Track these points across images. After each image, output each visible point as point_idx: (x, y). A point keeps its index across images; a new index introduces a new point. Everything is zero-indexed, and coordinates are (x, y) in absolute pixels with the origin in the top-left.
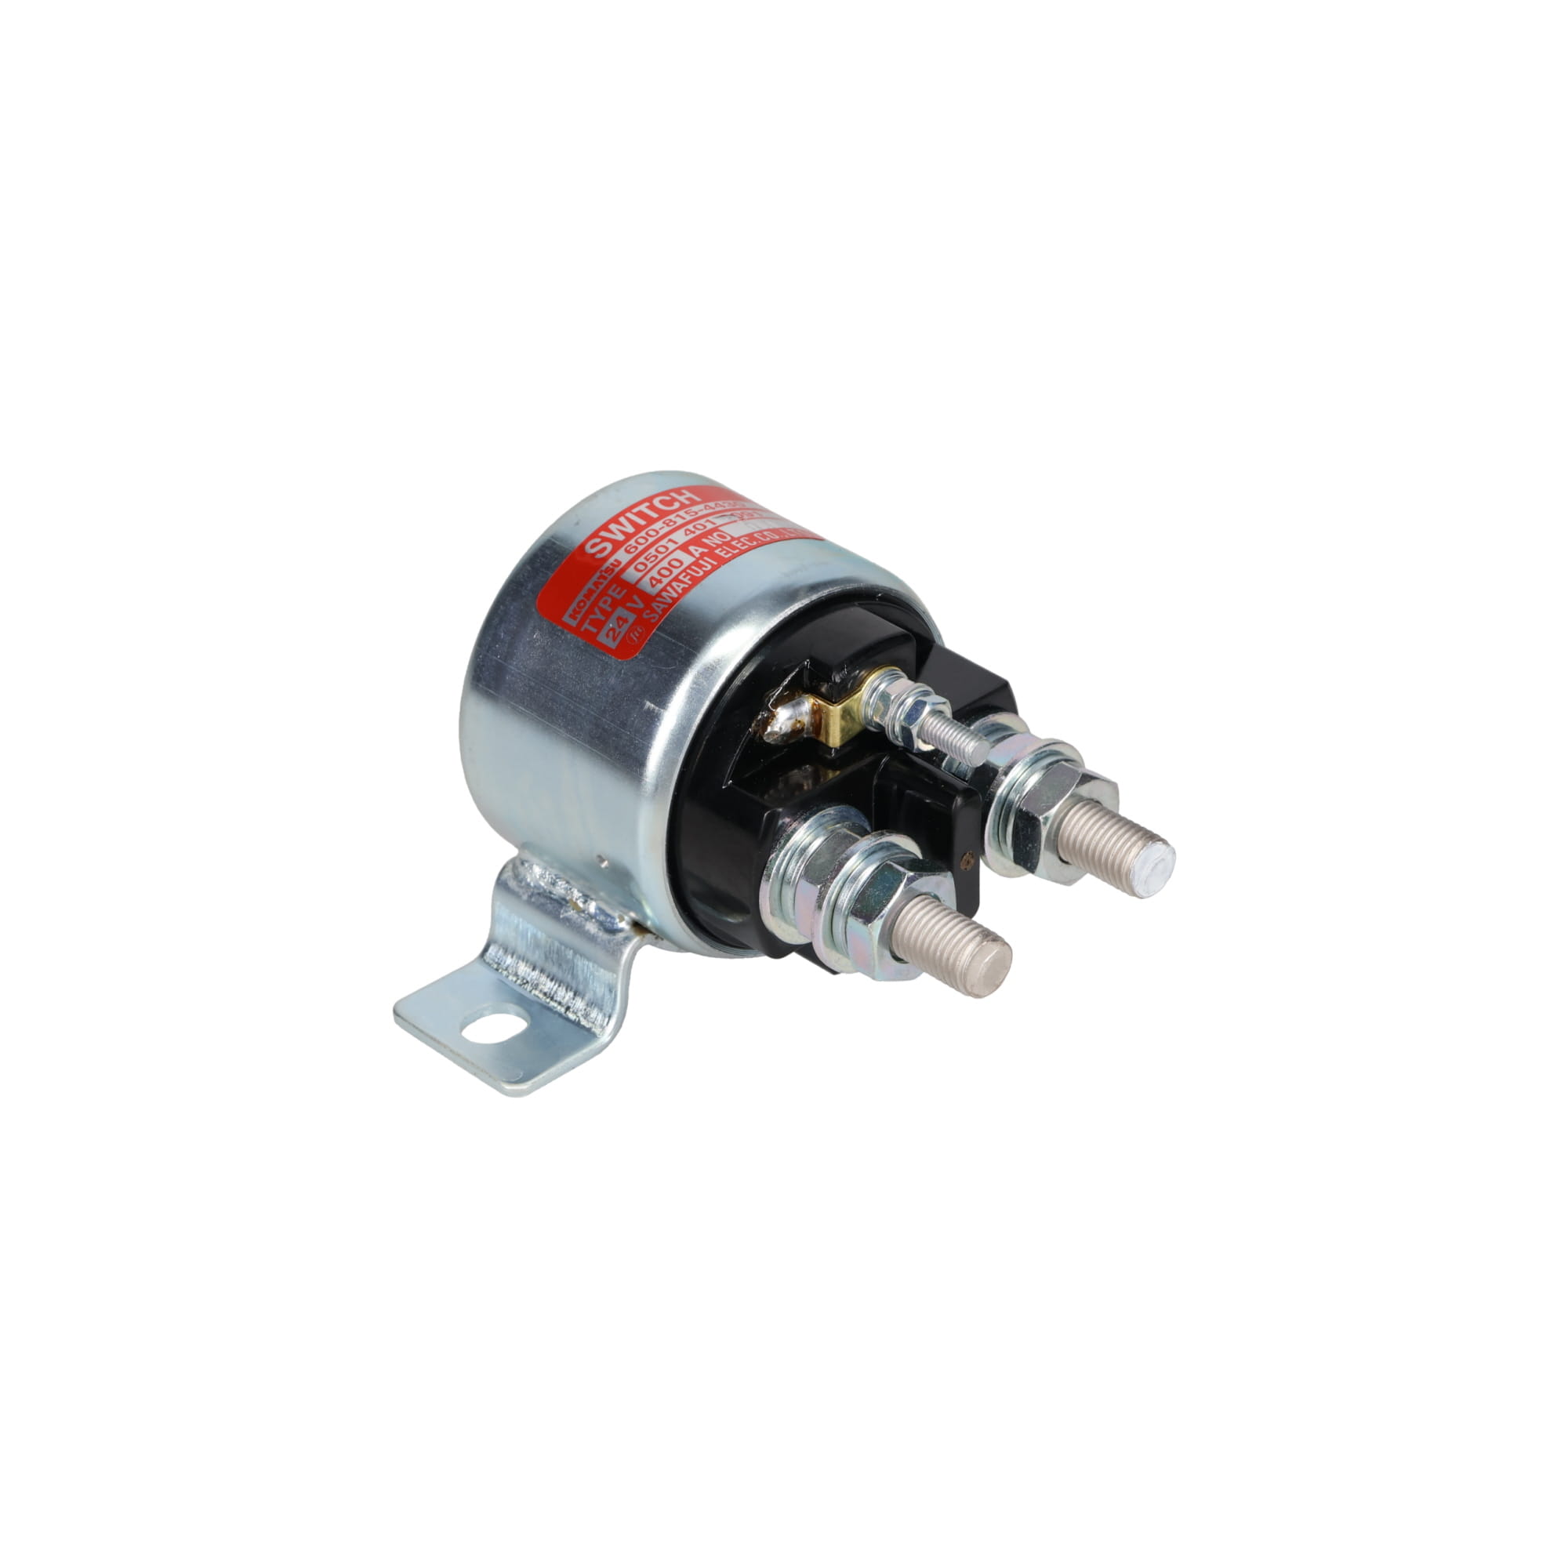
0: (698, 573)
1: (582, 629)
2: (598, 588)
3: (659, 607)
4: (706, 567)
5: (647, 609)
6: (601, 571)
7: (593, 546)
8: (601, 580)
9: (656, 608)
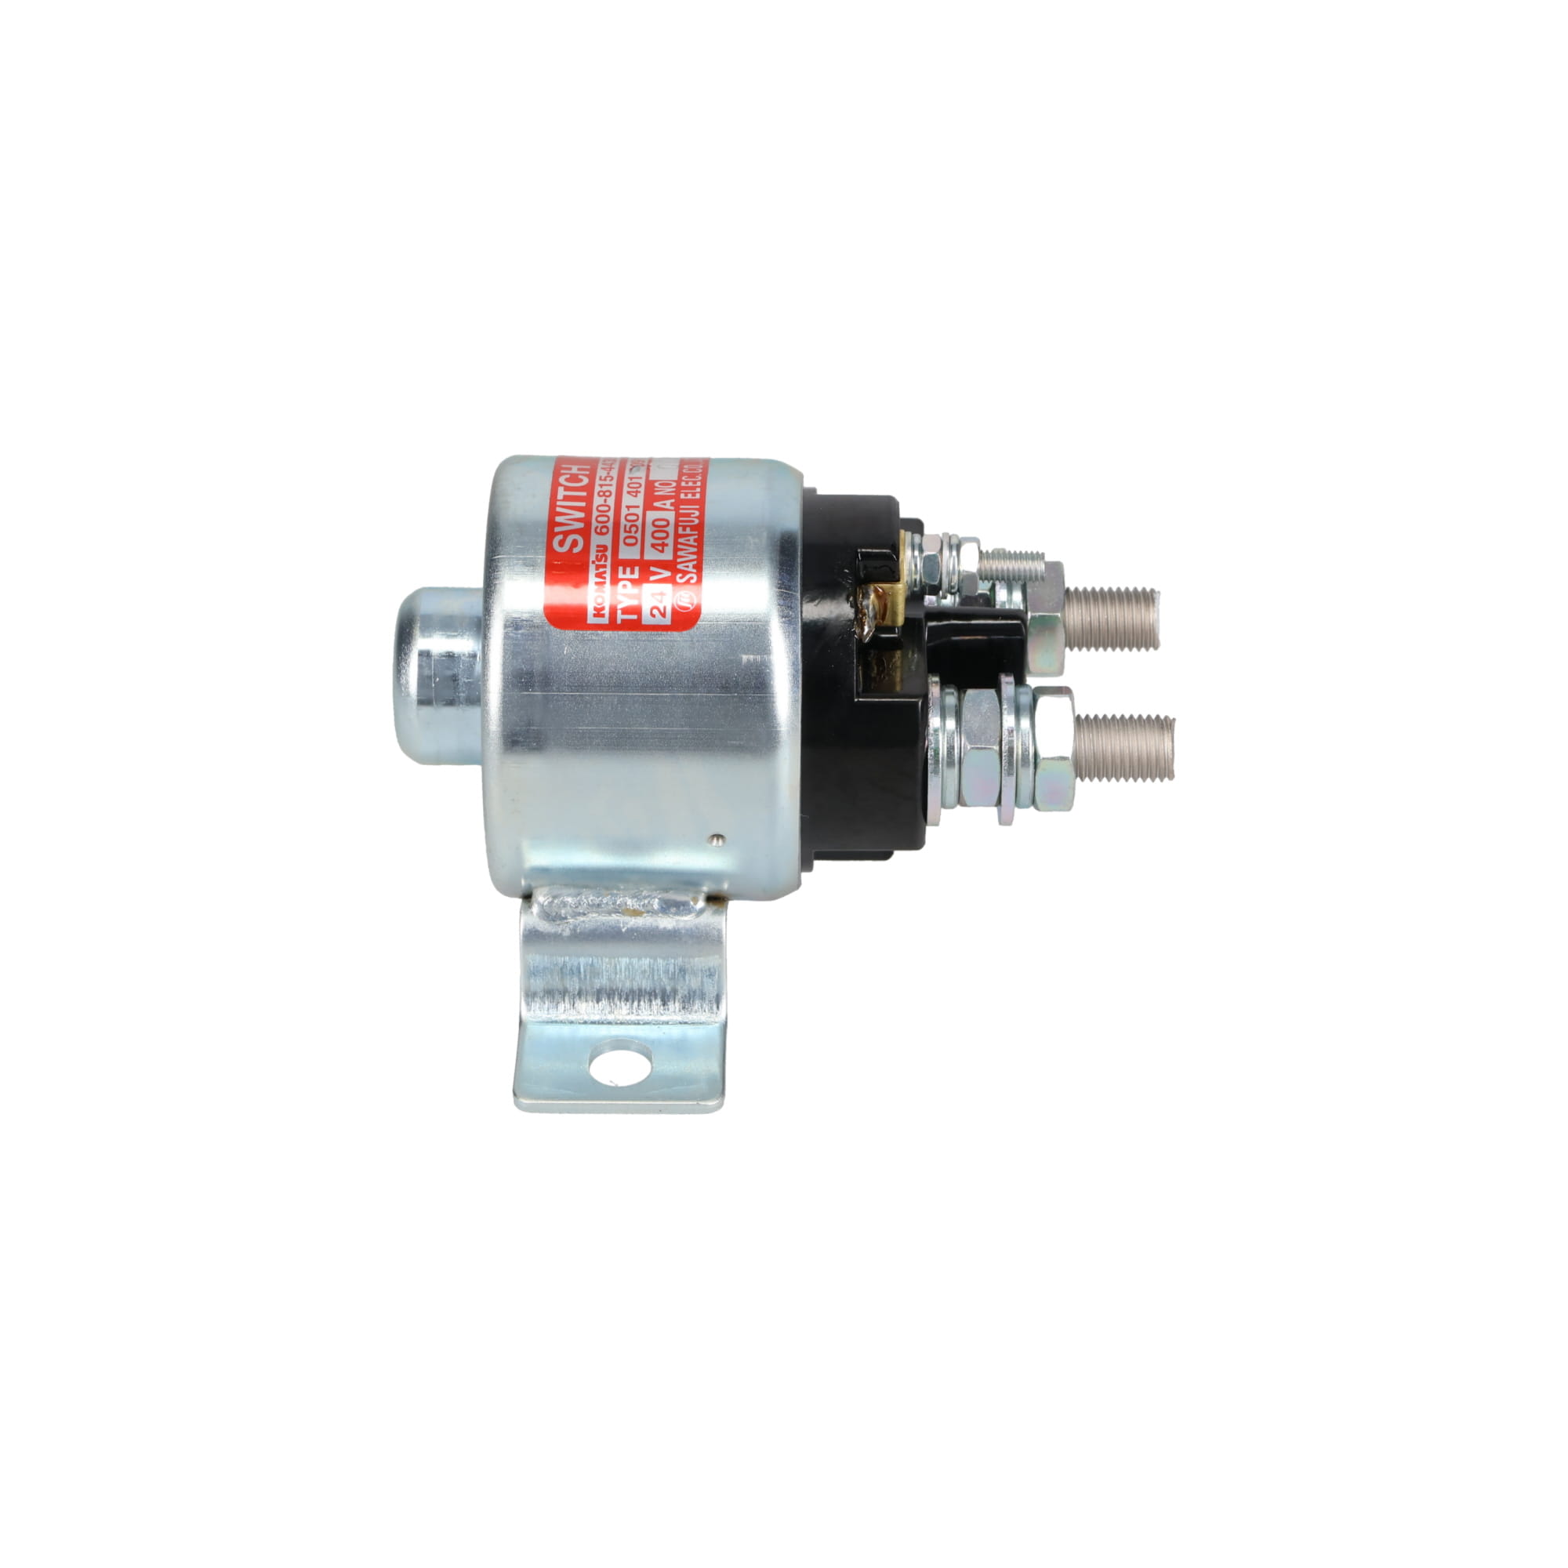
0: (693, 521)
1: (619, 622)
2: (605, 578)
3: (687, 567)
4: (694, 514)
5: (676, 574)
6: (593, 562)
7: (561, 543)
8: (601, 570)
9: (686, 569)
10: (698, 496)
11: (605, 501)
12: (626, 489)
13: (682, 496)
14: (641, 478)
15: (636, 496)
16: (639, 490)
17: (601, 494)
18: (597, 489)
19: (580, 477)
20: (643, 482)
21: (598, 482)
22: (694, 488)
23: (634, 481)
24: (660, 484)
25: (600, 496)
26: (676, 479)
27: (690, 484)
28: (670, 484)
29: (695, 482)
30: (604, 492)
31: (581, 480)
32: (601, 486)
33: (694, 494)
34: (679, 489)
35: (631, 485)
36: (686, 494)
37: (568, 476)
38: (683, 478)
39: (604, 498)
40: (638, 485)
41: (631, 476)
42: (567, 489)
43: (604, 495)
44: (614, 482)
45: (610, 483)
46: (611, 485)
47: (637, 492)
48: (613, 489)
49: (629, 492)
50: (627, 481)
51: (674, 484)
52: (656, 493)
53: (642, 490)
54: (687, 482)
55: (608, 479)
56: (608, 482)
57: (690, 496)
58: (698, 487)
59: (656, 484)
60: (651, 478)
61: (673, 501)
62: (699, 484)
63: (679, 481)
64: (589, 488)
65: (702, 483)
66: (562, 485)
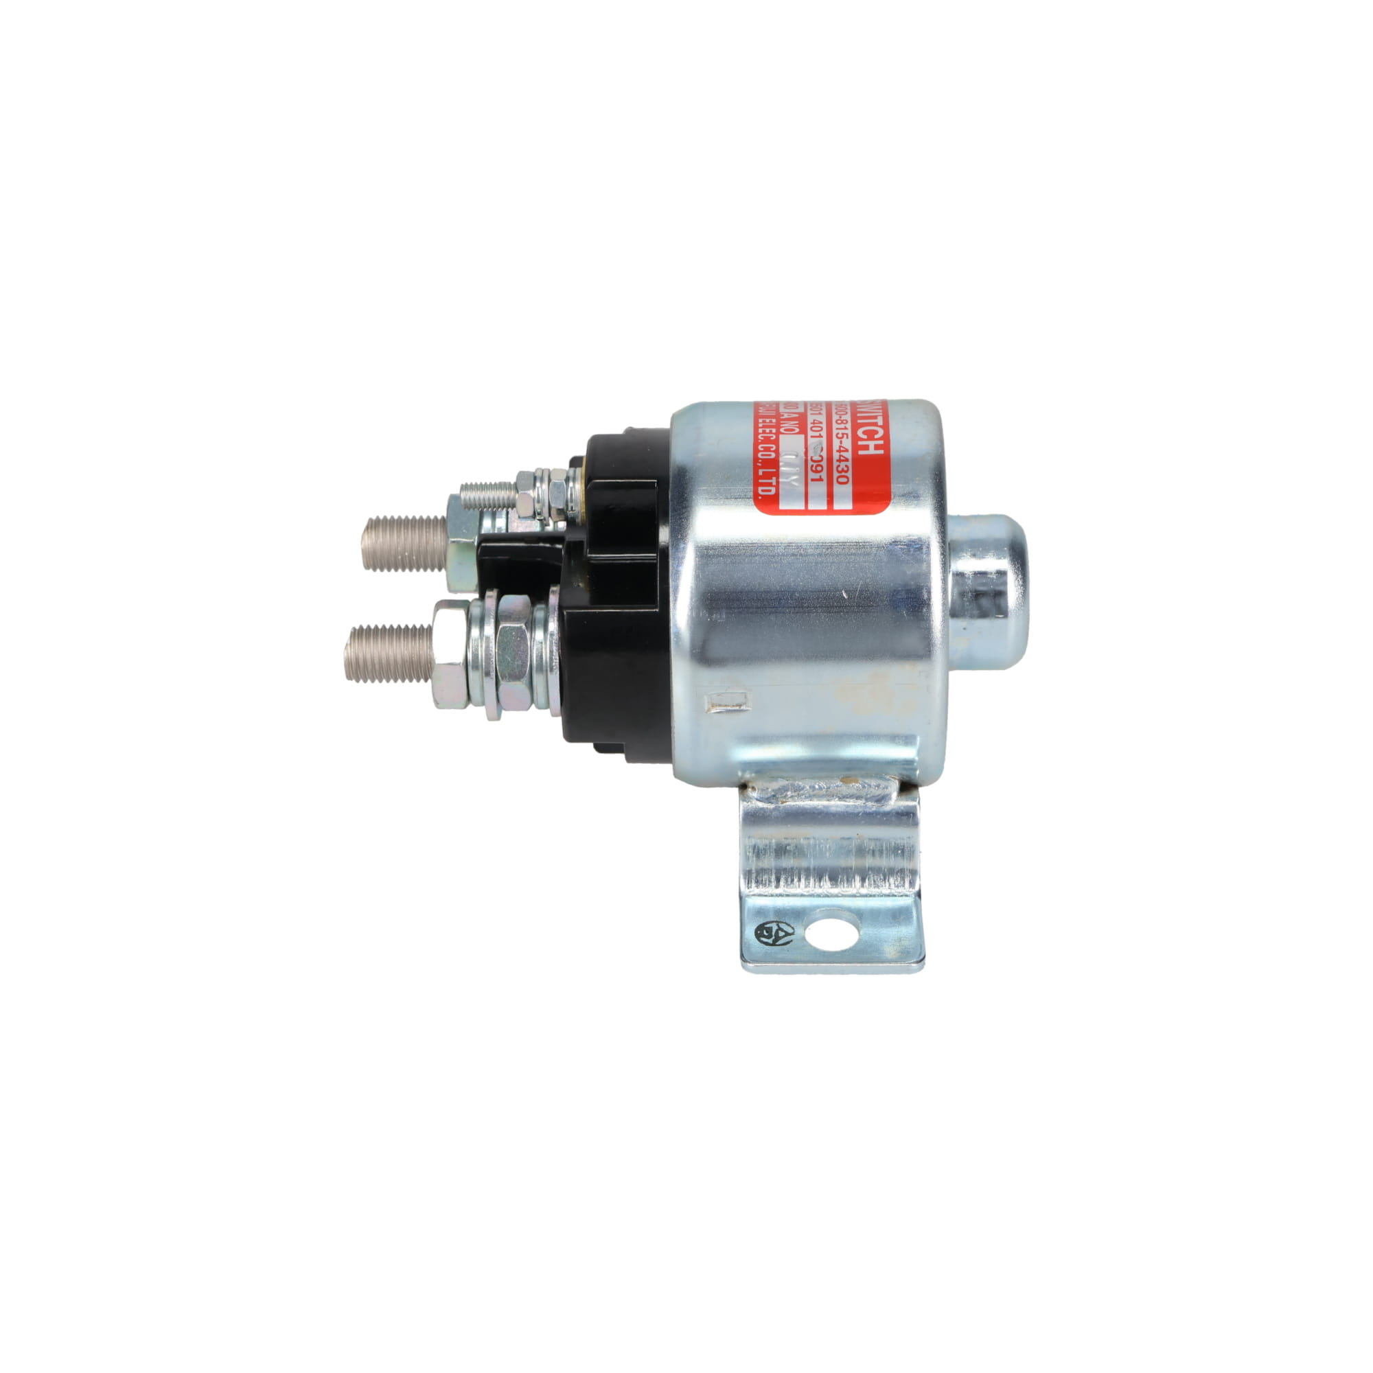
10: (761, 420)
11: (840, 417)
12: (824, 426)
13: (774, 421)
14: (812, 437)
15: (814, 420)
16: (812, 425)
17: (845, 422)
18: (849, 426)
19: (865, 437)
20: (810, 433)
21: (849, 432)
22: (763, 427)
23: (817, 434)
24: (794, 430)
25: (846, 420)
26: (781, 436)
27: (768, 430)
28: (785, 430)
29: (764, 432)
30: (842, 423)
31: (864, 433)
32: (846, 428)
33: (764, 422)
34: (778, 427)
35: (820, 429)
36: (771, 422)
37: (876, 437)
38: (774, 437)
39: (842, 419)
40: (814, 429)
41: (821, 439)
42: (875, 424)
43: (842, 421)
44: (835, 432)
45: (838, 431)
46: (837, 429)
47: (814, 423)
48: (835, 426)
49: (821, 423)
50: (824, 433)
51: (782, 430)
52: (797, 422)
53: (809, 426)
54: (771, 432)
55: (840, 436)
56: (841, 432)
57: (768, 420)
58: (760, 428)
59: (797, 430)
60: (802, 436)
61: (782, 418)
62: (760, 431)
63: (778, 433)
64: (855, 427)
65: (758, 430)
66: (880, 426)
